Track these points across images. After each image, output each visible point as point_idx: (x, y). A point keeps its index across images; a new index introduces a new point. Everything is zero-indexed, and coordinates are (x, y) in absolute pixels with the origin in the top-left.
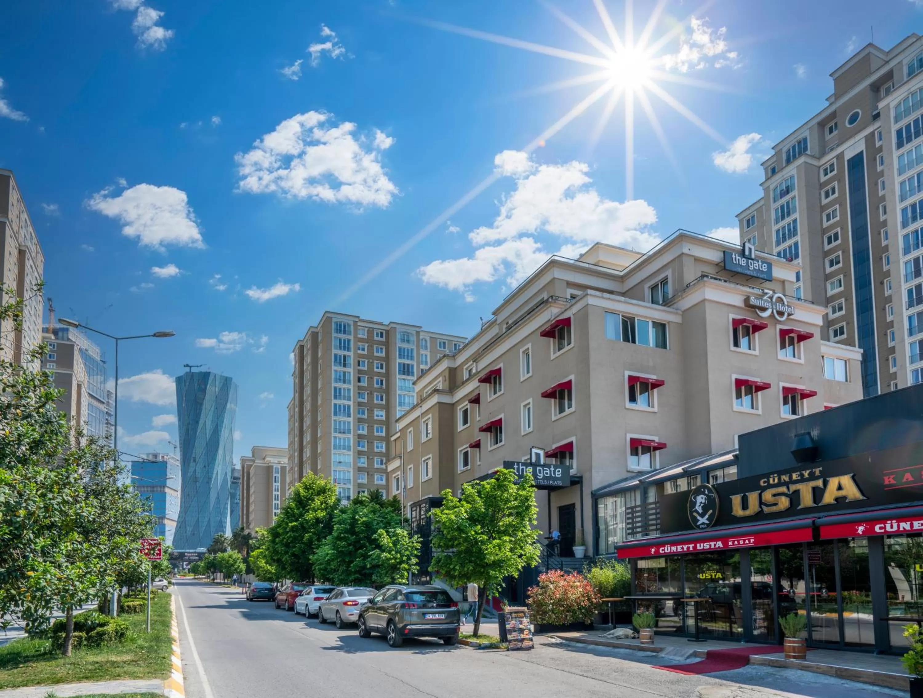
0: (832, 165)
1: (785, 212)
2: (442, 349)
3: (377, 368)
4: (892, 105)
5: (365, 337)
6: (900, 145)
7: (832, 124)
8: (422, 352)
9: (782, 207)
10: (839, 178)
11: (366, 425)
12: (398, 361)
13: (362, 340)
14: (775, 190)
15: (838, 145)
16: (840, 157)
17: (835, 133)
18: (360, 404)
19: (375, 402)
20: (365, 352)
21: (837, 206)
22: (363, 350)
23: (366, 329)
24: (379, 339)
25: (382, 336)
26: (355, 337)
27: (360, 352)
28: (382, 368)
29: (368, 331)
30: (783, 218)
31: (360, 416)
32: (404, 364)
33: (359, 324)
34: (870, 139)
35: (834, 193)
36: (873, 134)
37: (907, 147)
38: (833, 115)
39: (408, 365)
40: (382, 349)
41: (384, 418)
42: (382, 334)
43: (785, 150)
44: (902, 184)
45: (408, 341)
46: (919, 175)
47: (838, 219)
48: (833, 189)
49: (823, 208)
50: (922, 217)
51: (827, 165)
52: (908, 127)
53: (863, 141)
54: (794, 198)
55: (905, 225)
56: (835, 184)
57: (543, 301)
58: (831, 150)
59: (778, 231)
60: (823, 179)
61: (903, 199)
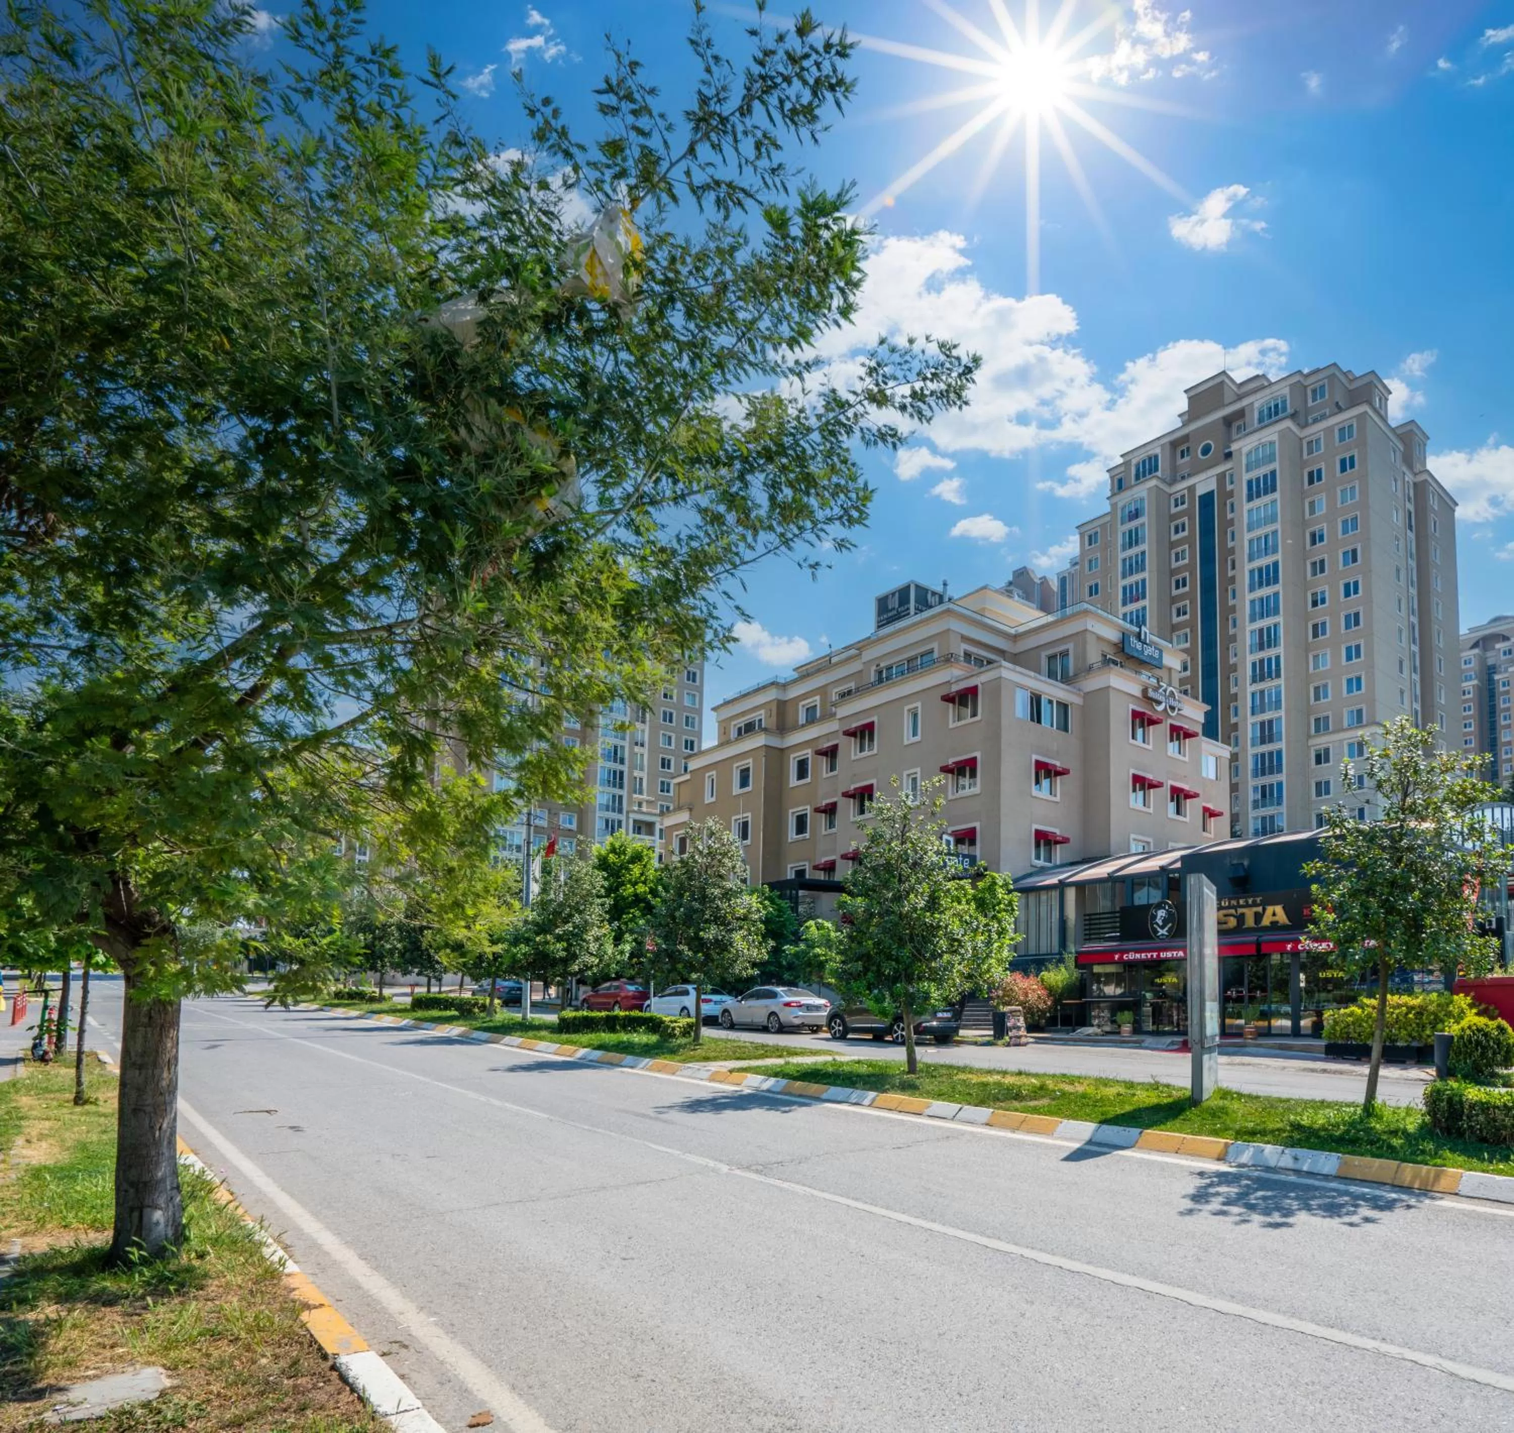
0: (1183, 496)
1: (1133, 539)
4: (1245, 450)
6: (1250, 498)
7: (1184, 447)
9: (1130, 532)
10: (1189, 513)
14: (1122, 508)
15: (1189, 475)
16: (1192, 489)
17: (1187, 459)
21: (1187, 546)
30: (1131, 546)
34: (1221, 478)
35: (1183, 529)
36: (1224, 473)
37: (1257, 502)
38: (1186, 438)
43: (1134, 462)
44: (1251, 541)
46: (1266, 537)
47: (1186, 561)
48: (1183, 525)
49: (1172, 545)
50: (1268, 584)
51: (1178, 495)
52: (1258, 479)
53: (1214, 479)
54: (1143, 525)
55: (1252, 589)
56: (1186, 519)
57: (931, 652)
58: (1183, 478)
59: (1124, 560)
60: (1174, 510)
61: (1251, 559)
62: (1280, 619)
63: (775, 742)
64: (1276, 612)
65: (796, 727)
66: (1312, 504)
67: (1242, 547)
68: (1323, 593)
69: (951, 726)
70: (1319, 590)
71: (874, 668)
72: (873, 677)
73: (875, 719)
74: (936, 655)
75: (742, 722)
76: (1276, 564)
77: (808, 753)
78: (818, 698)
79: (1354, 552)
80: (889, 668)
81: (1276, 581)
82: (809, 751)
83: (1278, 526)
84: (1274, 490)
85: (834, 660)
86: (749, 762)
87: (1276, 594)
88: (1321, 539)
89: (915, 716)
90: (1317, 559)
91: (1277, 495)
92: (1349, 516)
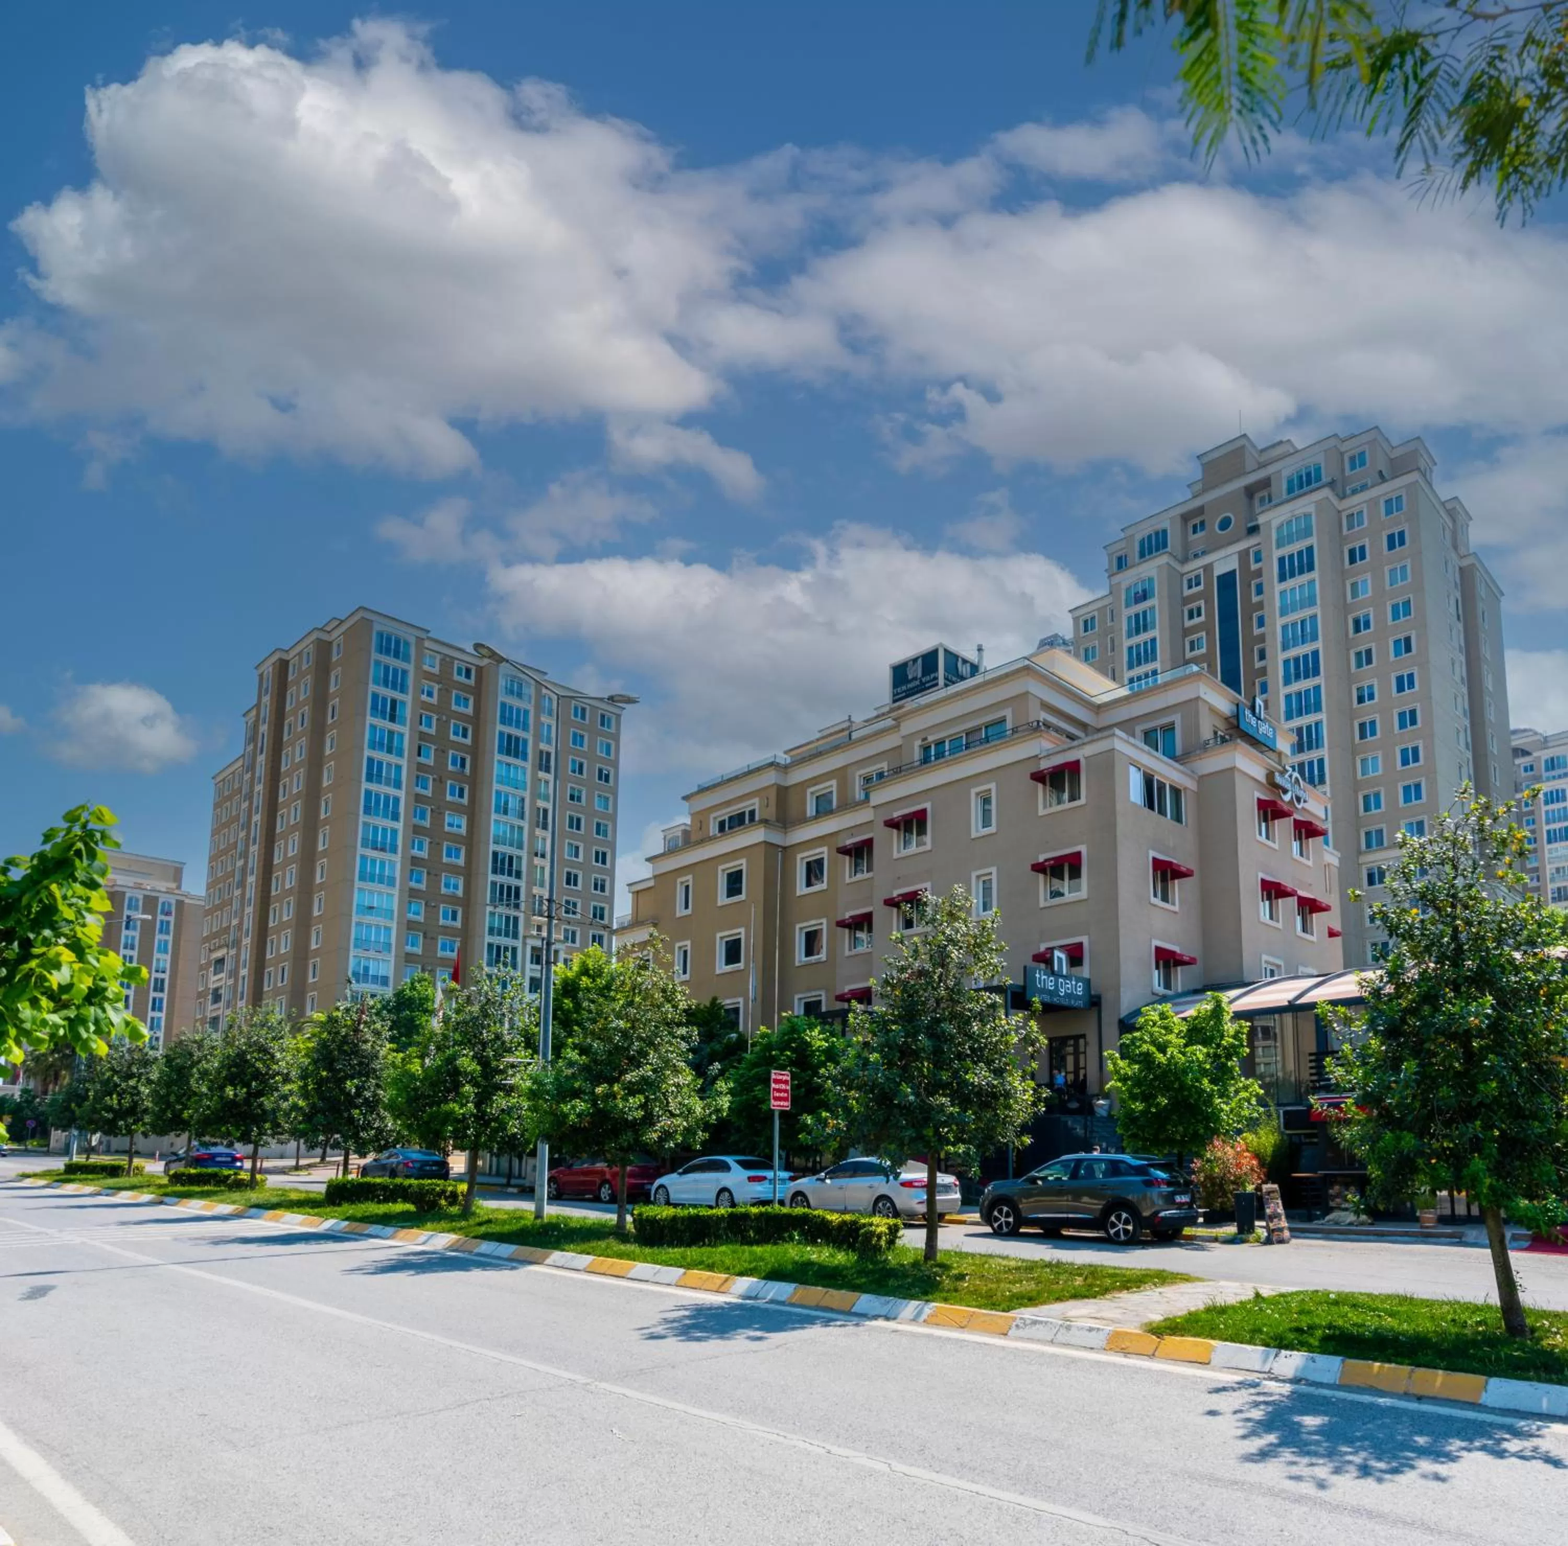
0: (1198, 577)
1: (1140, 624)
2: (579, 719)
3: (456, 733)
4: (1275, 524)
5: (436, 670)
6: (1282, 578)
7: (1197, 521)
8: (544, 719)
9: (1137, 616)
10: (1206, 595)
11: (428, 840)
12: (499, 727)
13: (429, 676)
14: (1128, 590)
15: (1204, 553)
16: (1208, 568)
17: (1200, 534)
18: (419, 798)
19: (449, 798)
20: (434, 700)
21: (1204, 634)
22: (430, 694)
23: (438, 657)
24: (462, 679)
25: (468, 675)
26: (418, 667)
27: (424, 697)
28: (465, 736)
29: (442, 660)
30: (1138, 632)
31: (417, 821)
32: (510, 736)
33: (427, 644)
34: (1244, 556)
35: (1199, 615)
36: (1247, 551)
37: (1290, 583)
38: (1200, 510)
39: (517, 739)
40: (466, 699)
41: (463, 831)
42: (468, 671)
43: (1138, 537)
44: (1285, 628)
45: (520, 695)
46: (1303, 622)
47: (1204, 650)
48: (1199, 609)
49: (1186, 632)
50: (1307, 676)
51: (1192, 575)
52: (1291, 557)
53: (1236, 557)
54: (1152, 608)
55: (1287, 682)
56: (1202, 603)
57: (1003, 721)
58: (1196, 556)
59: (1130, 648)
60: (1187, 592)
61: (1285, 648)
62: (1322, 716)
63: (776, 838)
64: (1318, 708)
65: (803, 820)
66: (1354, 586)
67: (1274, 633)
68: (1371, 687)
69: (1041, 812)
70: (1365, 684)
71: (918, 743)
72: (917, 755)
73: (927, 805)
74: (1009, 725)
75: (725, 814)
76: (1316, 653)
77: (823, 852)
78: (834, 782)
79: (1408, 640)
80: (940, 743)
81: (1316, 672)
82: (825, 849)
83: (1317, 610)
84: (1311, 568)
85: (855, 736)
86: (742, 863)
87: (1317, 688)
88: (1367, 625)
89: (986, 801)
90: (1363, 648)
91: (1315, 575)
92: (1400, 600)
